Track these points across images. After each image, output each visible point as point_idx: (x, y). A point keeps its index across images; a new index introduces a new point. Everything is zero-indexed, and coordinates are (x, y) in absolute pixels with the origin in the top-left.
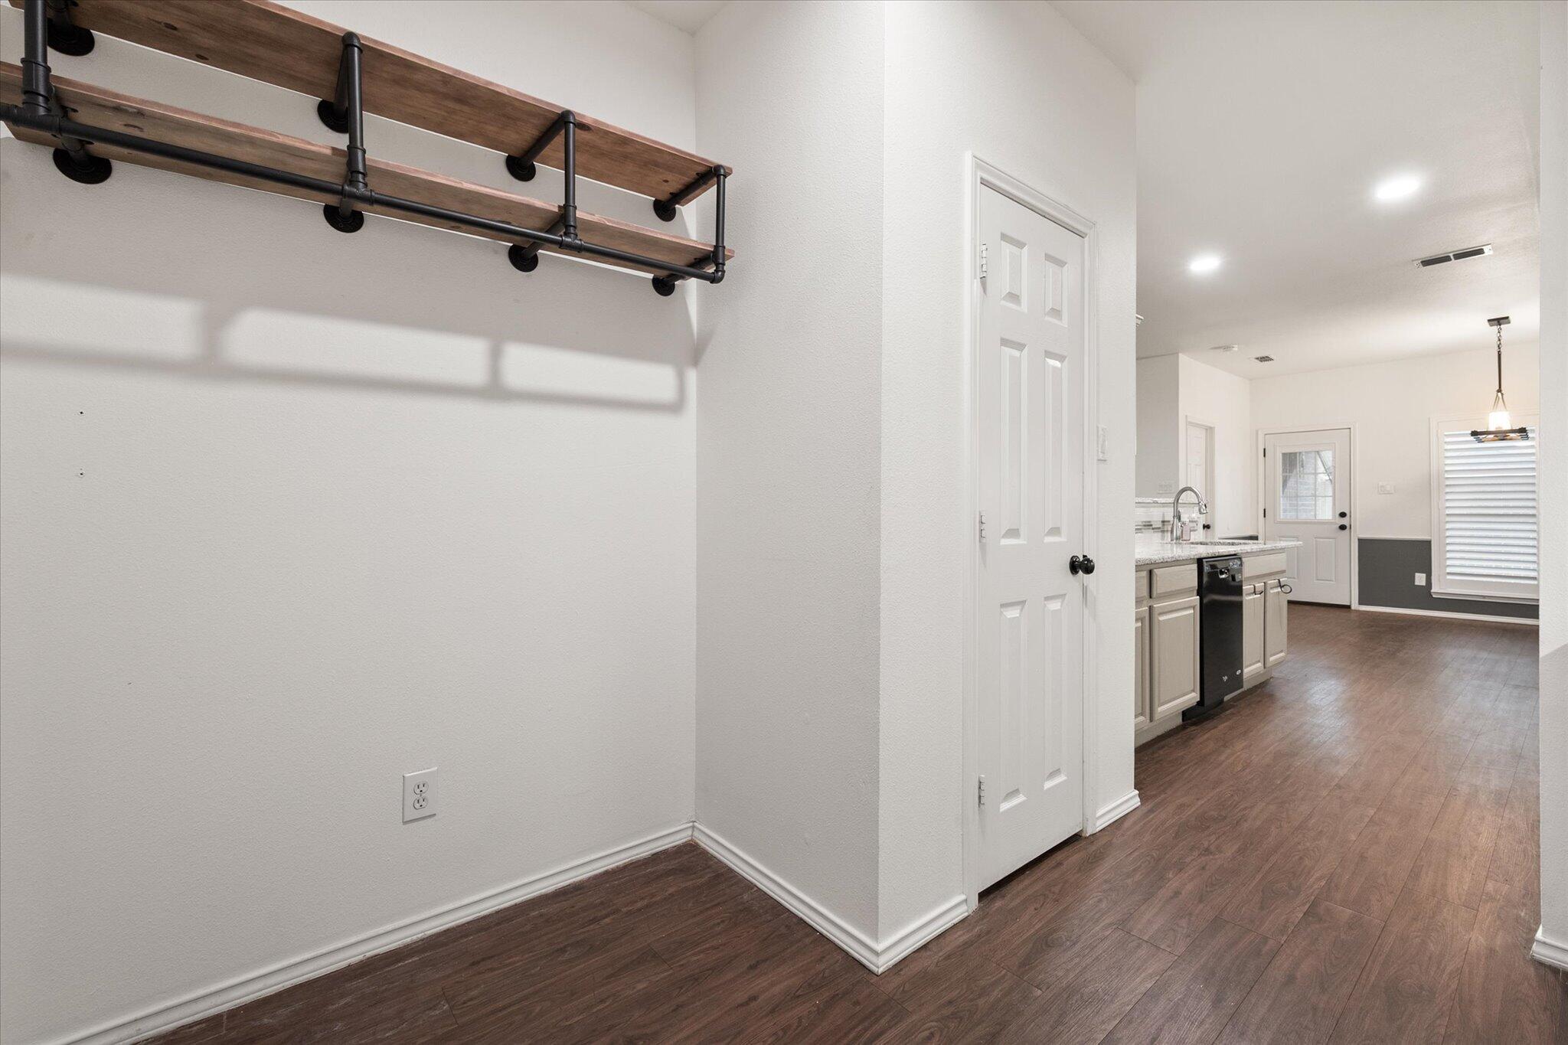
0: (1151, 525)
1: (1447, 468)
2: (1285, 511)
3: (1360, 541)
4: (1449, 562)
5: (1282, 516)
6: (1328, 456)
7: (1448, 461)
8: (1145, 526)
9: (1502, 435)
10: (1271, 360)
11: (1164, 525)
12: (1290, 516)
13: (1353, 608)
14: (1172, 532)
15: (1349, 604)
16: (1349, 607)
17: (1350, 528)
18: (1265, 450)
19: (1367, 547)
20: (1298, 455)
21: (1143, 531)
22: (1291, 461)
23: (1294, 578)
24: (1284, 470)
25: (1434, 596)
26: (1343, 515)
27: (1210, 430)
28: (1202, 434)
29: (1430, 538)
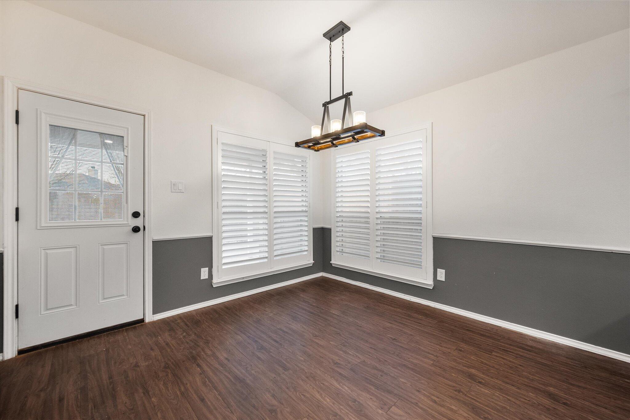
3: (155, 243)
4: (224, 254)
13: (147, 320)
15: (143, 318)
16: (142, 321)
17: (144, 229)
18: (17, 112)
19: (162, 249)
25: (214, 287)
26: (137, 215)
29: (212, 234)
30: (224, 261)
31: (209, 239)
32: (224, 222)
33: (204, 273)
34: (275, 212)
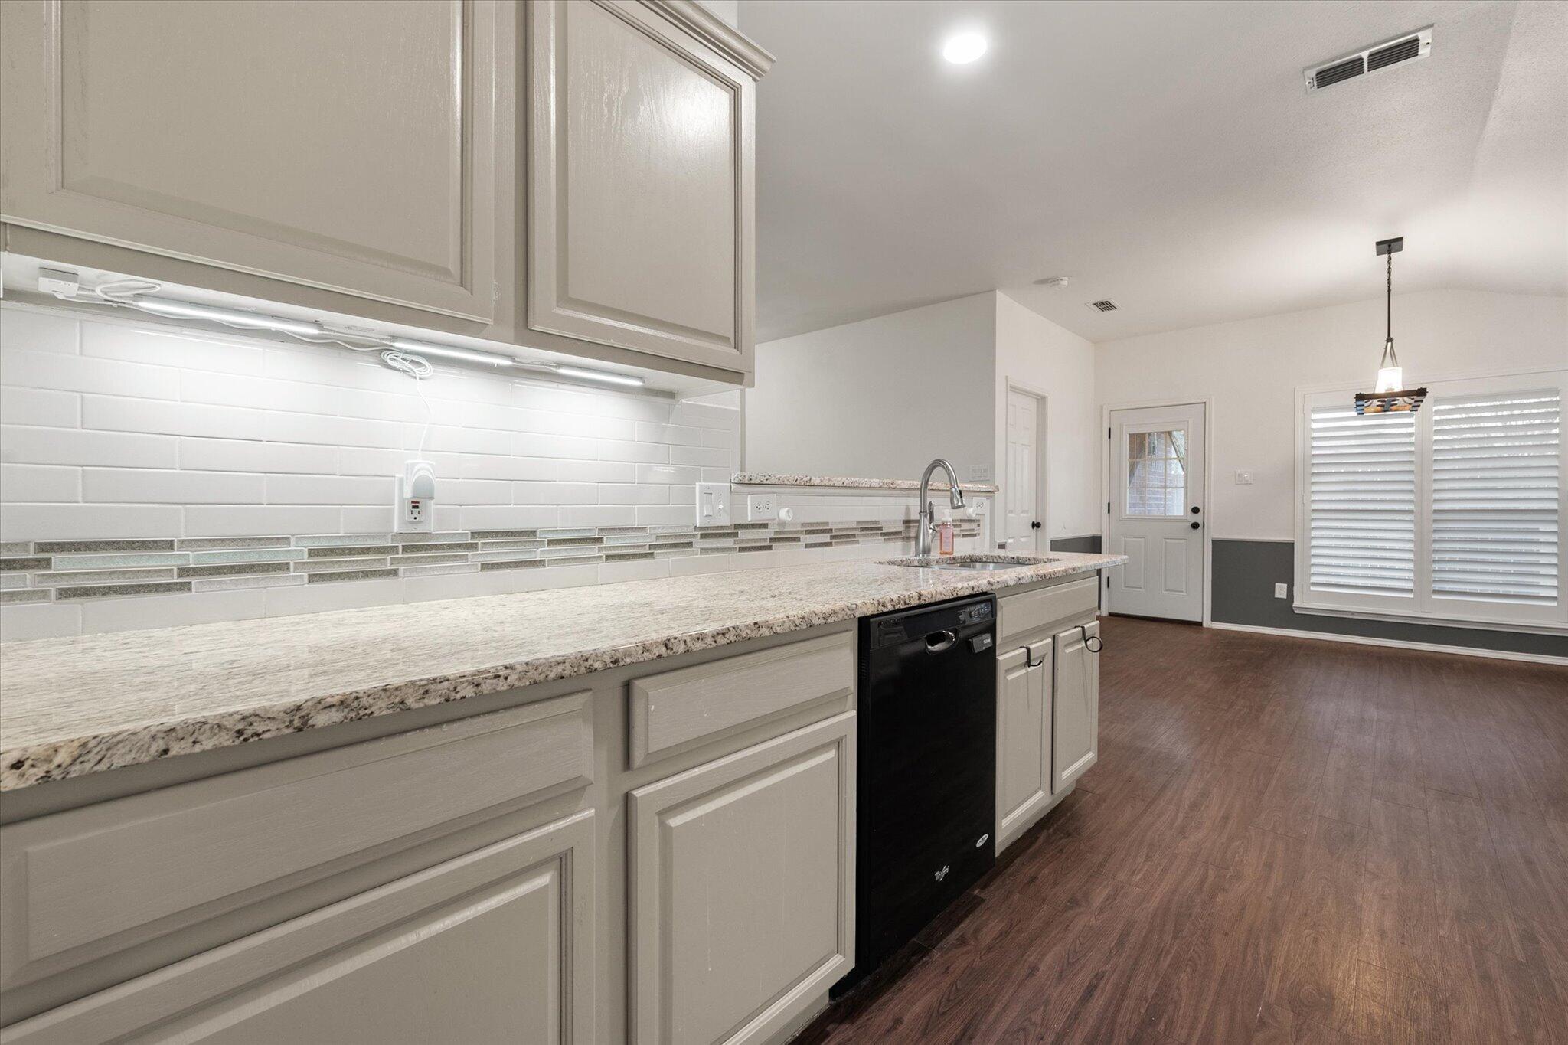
0: (880, 528)
1: (1314, 452)
2: (1132, 506)
3: (1215, 543)
4: (1313, 570)
5: (1128, 512)
6: (1179, 438)
7: (1315, 444)
8: (863, 529)
9: (1388, 402)
10: (1113, 307)
11: (908, 528)
12: (1137, 512)
13: (1205, 625)
14: (917, 538)
15: (1200, 620)
16: (1200, 624)
17: (1204, 527)
18: (1110, 429)
19: (1223, 550)
20: (1147, 436)
21: (860, 539)
22: (1140, 445)
23: (1140, 588)
24: (1131, 456)
25: (1296, 612)
26: (1195, 510)
27: (1041, 400)
28: (1032, 404)
29: (1293, 539)
30: (1313, 579)
31: (1289, 547)
32: (1314, 524)
33: (1280, 590)
34: (1435, 511)
